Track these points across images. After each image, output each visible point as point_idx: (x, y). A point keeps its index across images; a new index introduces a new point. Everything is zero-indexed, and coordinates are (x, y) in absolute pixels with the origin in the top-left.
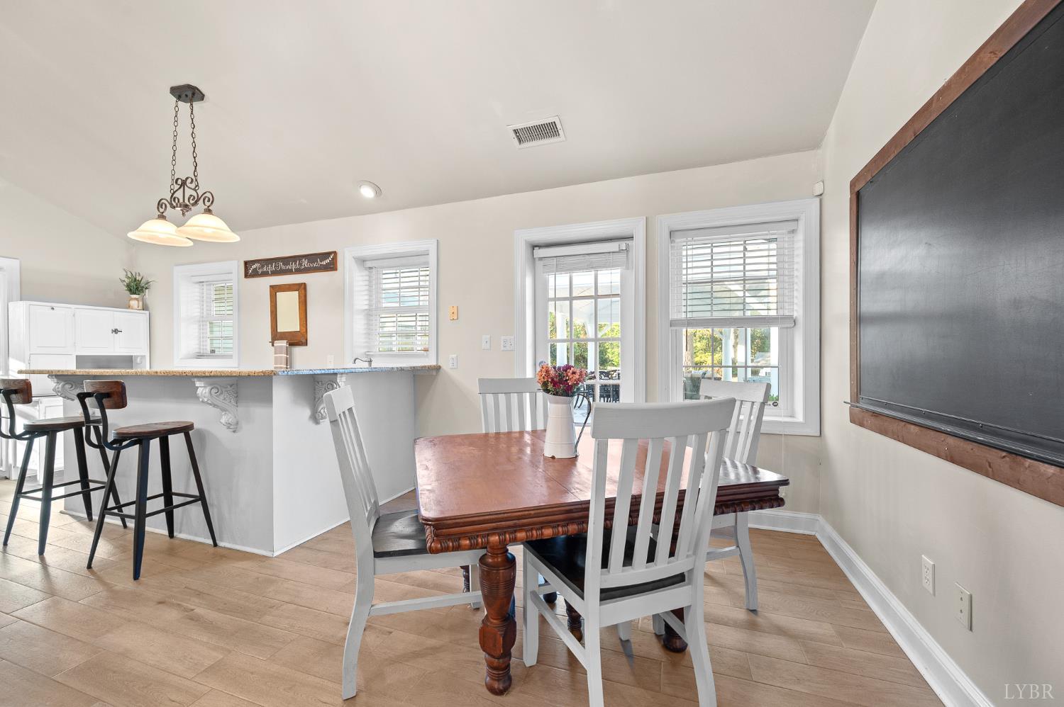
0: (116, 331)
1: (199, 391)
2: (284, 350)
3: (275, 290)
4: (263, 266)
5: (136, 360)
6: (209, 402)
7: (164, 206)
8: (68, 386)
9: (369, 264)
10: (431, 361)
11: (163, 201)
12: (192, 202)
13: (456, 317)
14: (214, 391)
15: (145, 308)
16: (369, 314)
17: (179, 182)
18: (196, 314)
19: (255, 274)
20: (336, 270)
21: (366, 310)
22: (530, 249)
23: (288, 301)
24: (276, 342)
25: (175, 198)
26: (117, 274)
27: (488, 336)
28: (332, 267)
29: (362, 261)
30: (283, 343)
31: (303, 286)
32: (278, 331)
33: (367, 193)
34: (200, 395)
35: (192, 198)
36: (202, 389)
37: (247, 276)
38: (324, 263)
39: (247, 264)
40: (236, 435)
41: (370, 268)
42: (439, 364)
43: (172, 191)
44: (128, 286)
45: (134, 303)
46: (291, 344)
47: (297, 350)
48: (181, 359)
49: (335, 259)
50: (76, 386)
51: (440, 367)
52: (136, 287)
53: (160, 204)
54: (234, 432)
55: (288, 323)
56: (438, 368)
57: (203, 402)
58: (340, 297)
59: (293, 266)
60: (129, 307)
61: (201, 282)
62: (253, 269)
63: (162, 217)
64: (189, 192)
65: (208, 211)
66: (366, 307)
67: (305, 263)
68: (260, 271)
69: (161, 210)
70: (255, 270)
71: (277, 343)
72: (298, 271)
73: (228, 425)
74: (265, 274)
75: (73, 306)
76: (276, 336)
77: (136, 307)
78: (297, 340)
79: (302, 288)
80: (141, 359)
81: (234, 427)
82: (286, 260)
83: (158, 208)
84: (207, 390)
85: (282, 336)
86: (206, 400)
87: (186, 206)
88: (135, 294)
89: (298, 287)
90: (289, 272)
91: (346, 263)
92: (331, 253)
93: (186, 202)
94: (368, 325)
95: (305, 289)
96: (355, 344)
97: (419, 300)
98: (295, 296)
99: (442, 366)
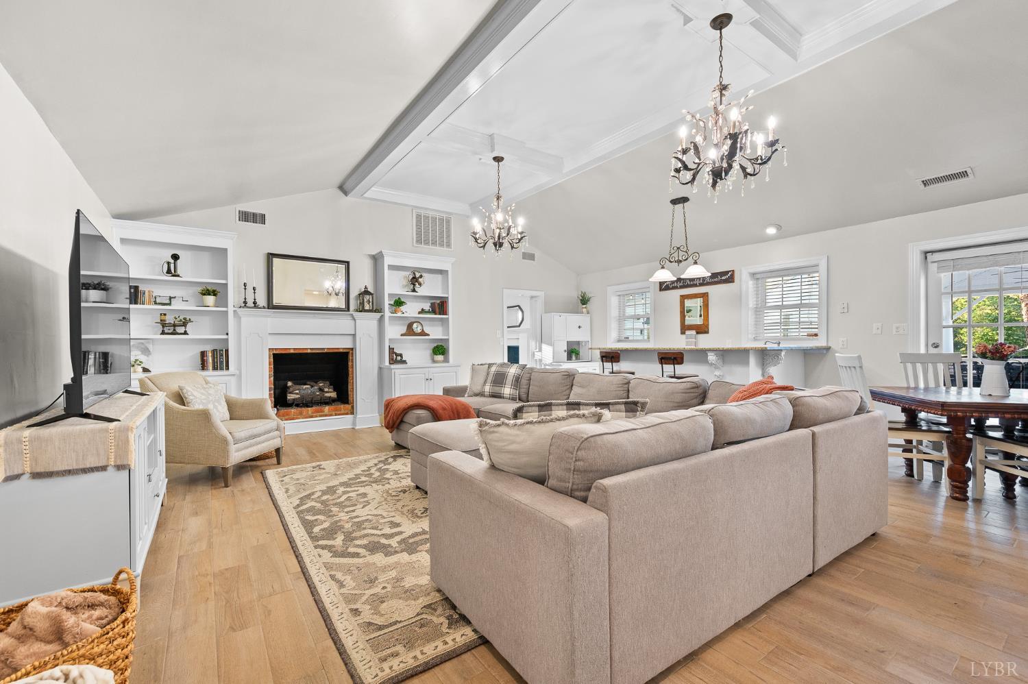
0: (579, 327)
2: (693, 336)
3: (683, 298)
4: (673, 284)
5: (582, 343)
9: (758, 276)
10: (820, 342)
12: (684, 259)
13: (847, 310)
15: (589, 313)
16: (757, 310)
17: (676, 248)
19: (667, 289)
20: (733, 282)
22: (923, 256)
23: (694, 304)
24: (686, 331)
25: (672, 257)
26: (575, 295)
27: (880, 324)
28: (731, 280)
29: (753, 275)
30: (692, 332)
31: (706, 294)
32: (687, 323)
33: (771, 231)
35: (684, 256)
36: (712, 357)
37: (660, 290)
38: (724, 278)
39: (661, 283)
41: (757, 279)
42: (830, 345)
44: (582, 300)
45: (582, 310)
46: (697, 333)
47: (701, 336)
49: (733, 275)
51: (830, 347)
52: (584, 301)
55: (694, 319)
56: (828, 349)
58: (739, 300)
59: (698, 282)
60: (582, 313)
61: (619, 295)
62: (666, 285)
63: (663, 268)
64: (682, 253)
65: (696, 263)
66: (755, 306)
67: (708, 279)
68: (672, 287)
69: (663, 264)
70: (667, 287)
71: (688, 332)
72: (703, 285)
74: (675, 289)
75: (566, 314)
76: (685, 327)
77: (585, 312)
78: (702, 329)
79: (705, 296)
80: (587, 343)
81: (721, 377)
84: (715, 357)
85: (691, 327)
86: (713, 362)
88: (584, 304)
89: (701, 295)
90: (695, 286)
91: (742, 277)
92: (730, 271)
93: (680, 259)
94: (756, 318)
95: (708, 296)
96: (749, 332)
97: (801, 300)
98: (699, 301)
99: (832, 347)
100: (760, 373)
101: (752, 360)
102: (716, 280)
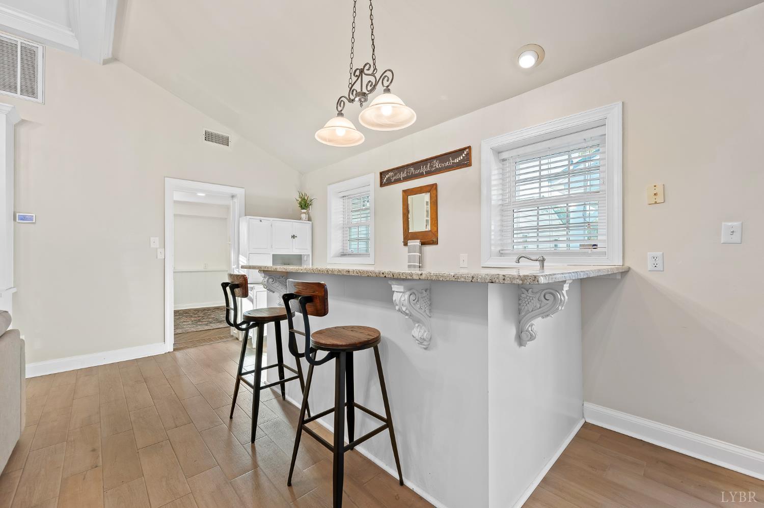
0: (293, 237)
1: (396, 297)
2: (418, 248)
3: (407, 193)
4: (395, 174)
5: (304, 258)
6: (407, 312)
7: (342, 103)
8: (271, 280)
9: (505, 155)
11: (343, 99)
12: (369, 88)
13: (661, 199)
14: (412, 297)
15: (309, 219)
16: (503, 208)
17: (358, 73)
18: (341, 222)
19: (389, 182)
20: (470, 166)
21: (500, 205)
23: (420, 203)
24: (409, 241)
25: (353, 91)
26: (294, 197)
28: (466, 163)
29: (497, 153)
30: (417, 243)
31: (435, 187)
32: (410, 231)
33: (528, 61)
34: (397, 302)
35: (370, 84)
36: (400, 294)
37: (382, 185)
38: (457, 161)
39: (382, 174)
40: (427, 352)
41: (504, 159)
42: (628, 264)
43: (350, 85)
44: (300, 203)
45: (303, 216)
46: (423, 244)
47: (428, 249)
48: (332, 257)
49: (469, 155)
50: (276, 280)
51: (629, 268)
52: (305, 204)
53: (339, 102)
54: (426, 349)
55: (419, 224)
56: (625, 272)
57: (399, 310)
58: (476, 195)
59: (423, 170)
60: (300, 219)
61: (344, 197)
62: (387, 178)
63: (340, 114)
64: (366, 79)
65: (387, 90)
66: (500, 202)
67: (437, 165)
68: (393, 180)
69: (340, 109)
70: (389, 179)
71: (411, 243)
72: (429, 173)
73: (421, 341)
74: (398, 181)
75: (271, 219)
76: (408, 236)
77: (304, 219)
78: (429, 239)
79: (432, 189)
80: (307, 257)
81: (426, 344)
82: (416, 165)
83: (337, 108)
84: (406, 296)
85: (415, 236)
86: (404, 309)
87: (364, 94)
88: (304, 209)
89: (429, 188)
90: (421, 175)
91: (483, 157)
92: (465, 149)
93: (364, 90)
94: (502, 221)
95: (436, 189)
96: (492, 242)
97: (569, 189)
98: (426, 197)
99: (633, 267)
100: (513, 331)
101: (495, 303)
102: (447, 164)
